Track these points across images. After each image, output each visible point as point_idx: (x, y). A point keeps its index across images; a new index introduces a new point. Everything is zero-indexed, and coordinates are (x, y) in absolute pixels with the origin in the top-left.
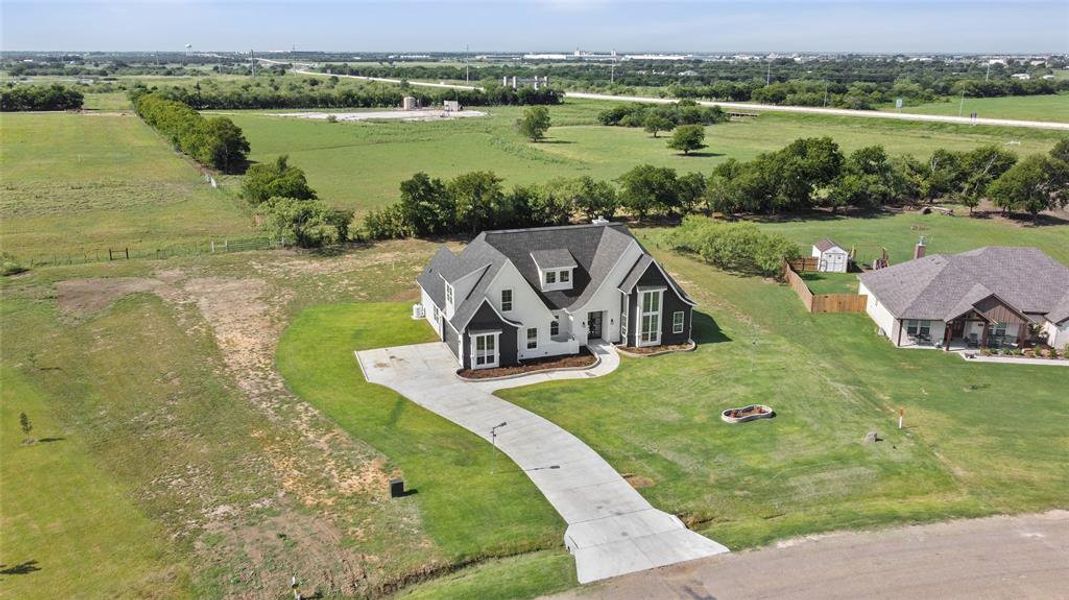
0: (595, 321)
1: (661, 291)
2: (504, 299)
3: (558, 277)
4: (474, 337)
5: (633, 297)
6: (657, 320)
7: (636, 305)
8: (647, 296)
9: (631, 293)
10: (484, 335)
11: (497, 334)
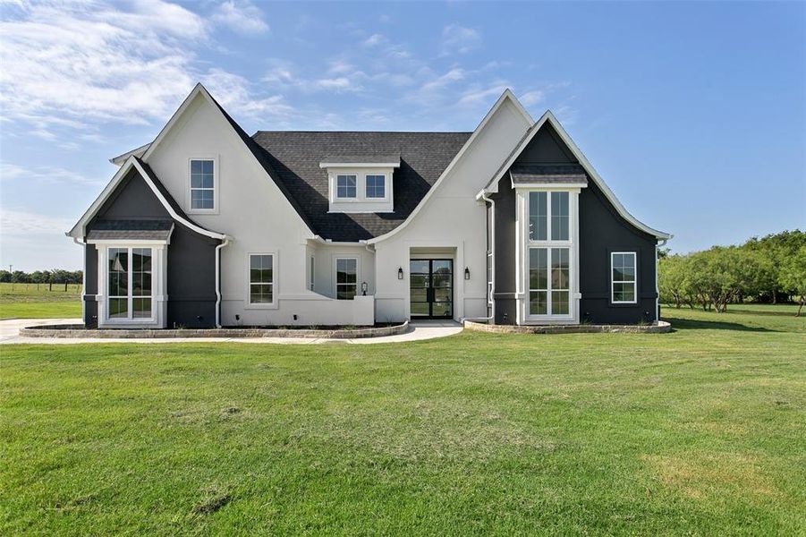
1: (573, 189)
2: (195, 182)
3: (361, 186)
4: (103, 246)
7: (513, 219)
8: (537, 200)
9: (497, 191)
10: (125, 245)
11: (157, 248)
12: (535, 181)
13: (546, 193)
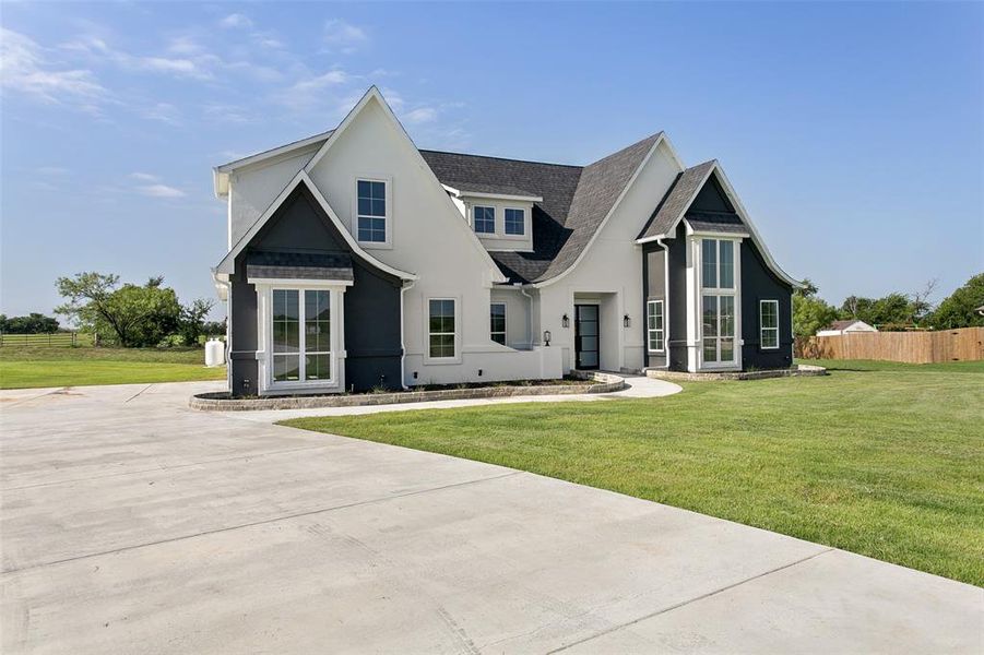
0: (589, 316)
1: (736, 238)
2: (363, 207)
3: (500, 220)
4: (265, 287)
5: (678, 246)
6: (731, 309)
7: (684, 265)
8: (708, 246)
9: (674, 237)
10: (296, 286)
11: (336, 288)
12: (708, 229)
13: (715, 241)
